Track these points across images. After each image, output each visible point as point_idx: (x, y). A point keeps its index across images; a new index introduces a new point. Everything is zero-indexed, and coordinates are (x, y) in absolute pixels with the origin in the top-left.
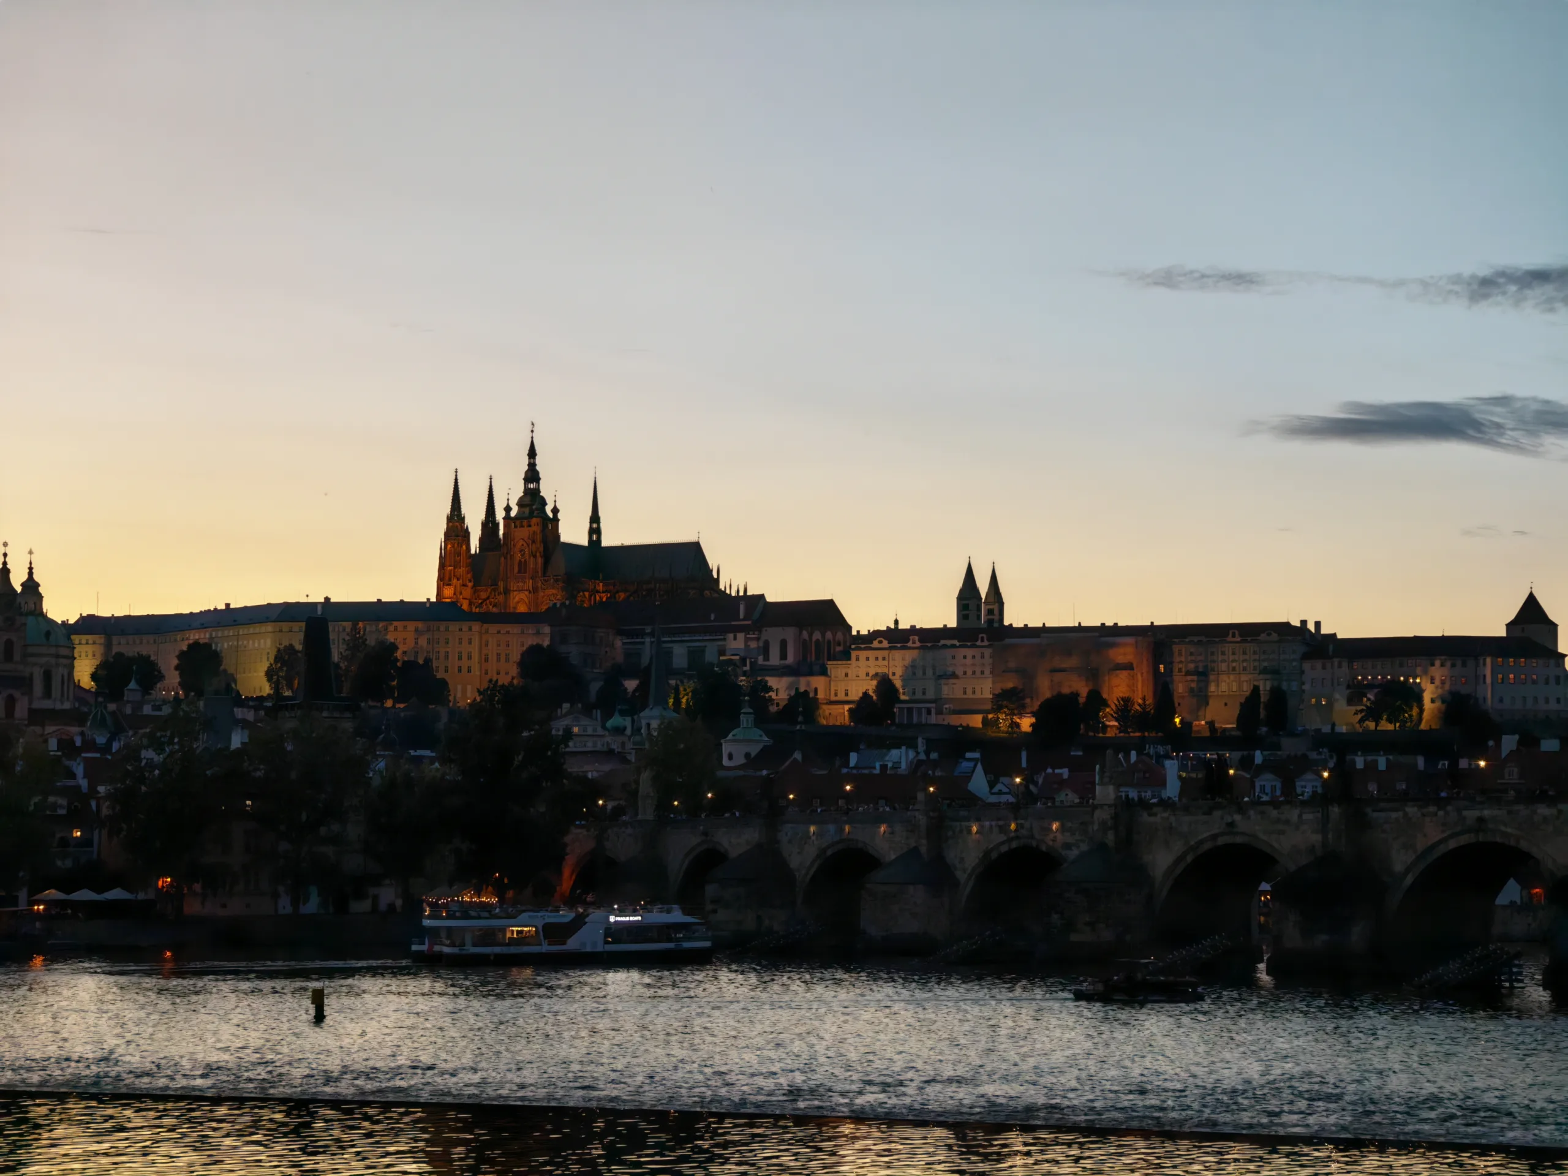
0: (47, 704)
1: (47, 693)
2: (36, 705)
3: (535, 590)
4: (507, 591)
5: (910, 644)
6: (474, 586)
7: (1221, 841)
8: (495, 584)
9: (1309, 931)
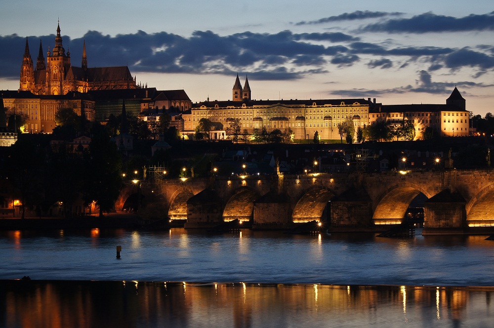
3: (61, 86)
4: (49, 86)
5: (215, 108)
6: (35, 84)
7: (400, 186)
8: (44, 83)
9: (438, 219)
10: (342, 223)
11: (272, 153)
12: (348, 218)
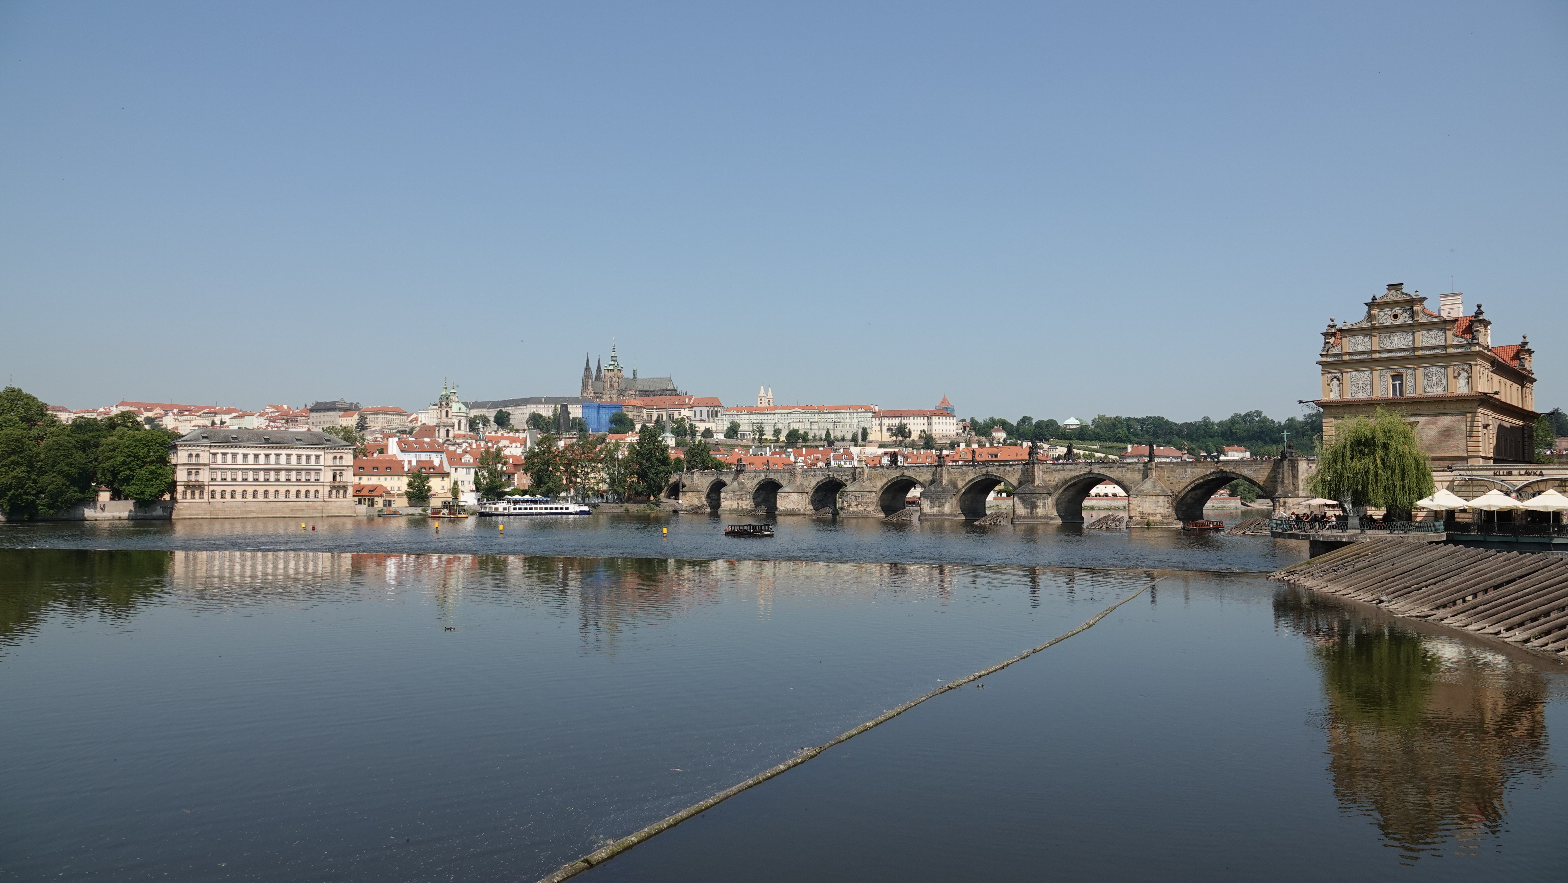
0: (459, 432)
1: (459, 428)
2: (456, 432)
4: (606, 394)
5: (743, 412)
7: (899, 479)
8: (601, 392)
9: (932, 507)
10: (851, 509)
11: (791, 450)
12: (856, 505)
